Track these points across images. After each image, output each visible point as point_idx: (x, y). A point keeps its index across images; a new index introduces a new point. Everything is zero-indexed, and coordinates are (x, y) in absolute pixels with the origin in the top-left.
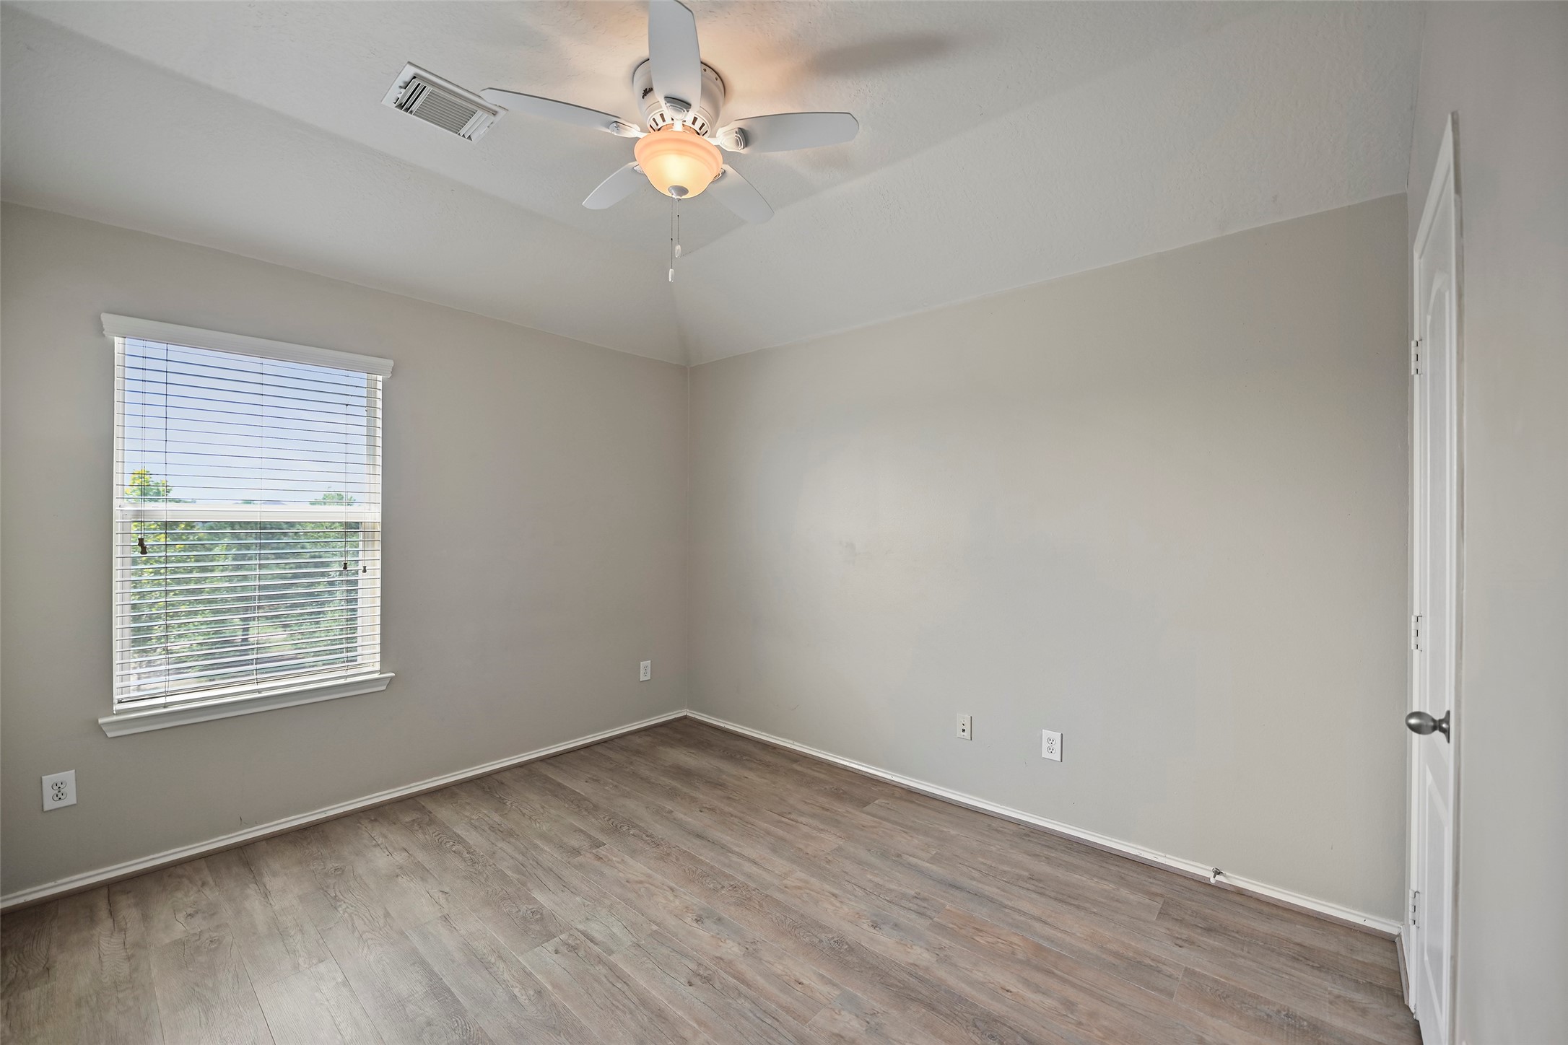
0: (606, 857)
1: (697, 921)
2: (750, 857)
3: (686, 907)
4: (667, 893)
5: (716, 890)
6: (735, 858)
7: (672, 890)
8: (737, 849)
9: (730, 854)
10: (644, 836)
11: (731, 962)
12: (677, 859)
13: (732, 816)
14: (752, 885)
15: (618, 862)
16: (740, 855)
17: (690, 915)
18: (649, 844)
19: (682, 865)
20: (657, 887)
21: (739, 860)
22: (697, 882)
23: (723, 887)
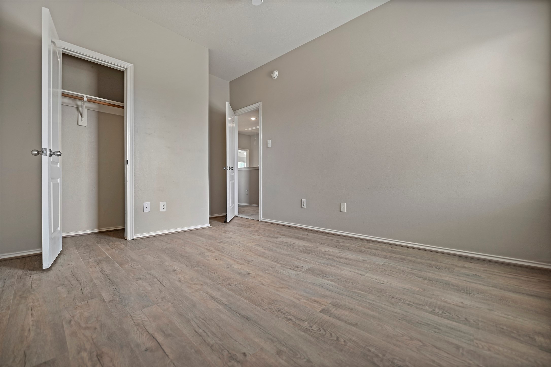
0: (312, 303)
1: (250, 273)
2: (213, 301)
3: (254, 278)
4: (265, 283)
5: (240, 284)
6: (224, 300)
7: (263, 284)
8: (221, 307)
9: (226, 303)
10: (294, 320)
11: (238, 264)
12: (262, 300)
13: (211, 346)
14: (219, 286)
15: (301, 299)
16: (221, 303)
17: (253, 275)
18: (287, 312)
19: (259, 296)
20: (271, 285)
21: (222, 299)
22: (250, 287)
23: (235, 285)
